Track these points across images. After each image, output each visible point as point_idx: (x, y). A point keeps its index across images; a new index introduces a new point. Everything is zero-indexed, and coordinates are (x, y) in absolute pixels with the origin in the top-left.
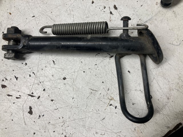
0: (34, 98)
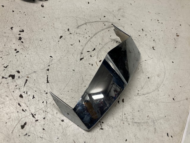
0: (34, 119)
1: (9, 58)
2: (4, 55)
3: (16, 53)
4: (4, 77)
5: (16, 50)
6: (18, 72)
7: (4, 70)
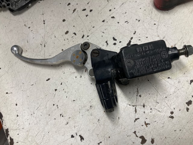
1: (157, 117)
2: (156, 108)
3: (170, 117)
4: (136, 133)
5: (172, 113)
6: (153, 141)
7: (142, 125)
